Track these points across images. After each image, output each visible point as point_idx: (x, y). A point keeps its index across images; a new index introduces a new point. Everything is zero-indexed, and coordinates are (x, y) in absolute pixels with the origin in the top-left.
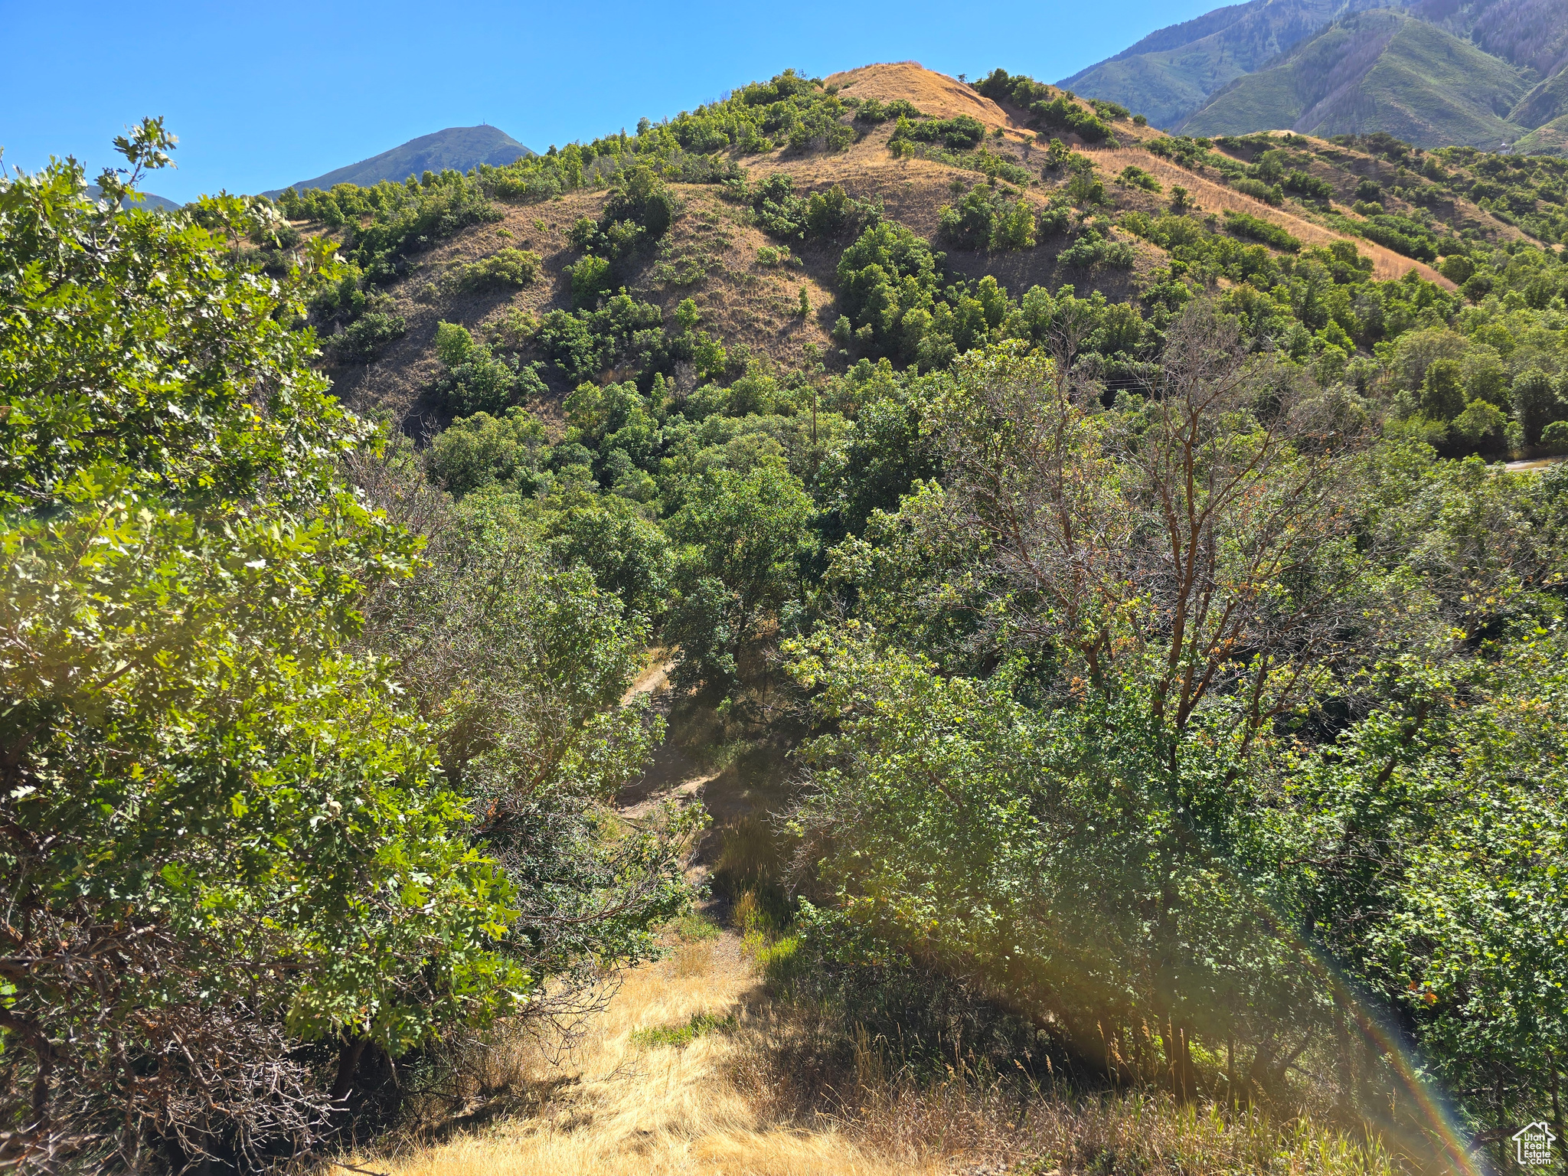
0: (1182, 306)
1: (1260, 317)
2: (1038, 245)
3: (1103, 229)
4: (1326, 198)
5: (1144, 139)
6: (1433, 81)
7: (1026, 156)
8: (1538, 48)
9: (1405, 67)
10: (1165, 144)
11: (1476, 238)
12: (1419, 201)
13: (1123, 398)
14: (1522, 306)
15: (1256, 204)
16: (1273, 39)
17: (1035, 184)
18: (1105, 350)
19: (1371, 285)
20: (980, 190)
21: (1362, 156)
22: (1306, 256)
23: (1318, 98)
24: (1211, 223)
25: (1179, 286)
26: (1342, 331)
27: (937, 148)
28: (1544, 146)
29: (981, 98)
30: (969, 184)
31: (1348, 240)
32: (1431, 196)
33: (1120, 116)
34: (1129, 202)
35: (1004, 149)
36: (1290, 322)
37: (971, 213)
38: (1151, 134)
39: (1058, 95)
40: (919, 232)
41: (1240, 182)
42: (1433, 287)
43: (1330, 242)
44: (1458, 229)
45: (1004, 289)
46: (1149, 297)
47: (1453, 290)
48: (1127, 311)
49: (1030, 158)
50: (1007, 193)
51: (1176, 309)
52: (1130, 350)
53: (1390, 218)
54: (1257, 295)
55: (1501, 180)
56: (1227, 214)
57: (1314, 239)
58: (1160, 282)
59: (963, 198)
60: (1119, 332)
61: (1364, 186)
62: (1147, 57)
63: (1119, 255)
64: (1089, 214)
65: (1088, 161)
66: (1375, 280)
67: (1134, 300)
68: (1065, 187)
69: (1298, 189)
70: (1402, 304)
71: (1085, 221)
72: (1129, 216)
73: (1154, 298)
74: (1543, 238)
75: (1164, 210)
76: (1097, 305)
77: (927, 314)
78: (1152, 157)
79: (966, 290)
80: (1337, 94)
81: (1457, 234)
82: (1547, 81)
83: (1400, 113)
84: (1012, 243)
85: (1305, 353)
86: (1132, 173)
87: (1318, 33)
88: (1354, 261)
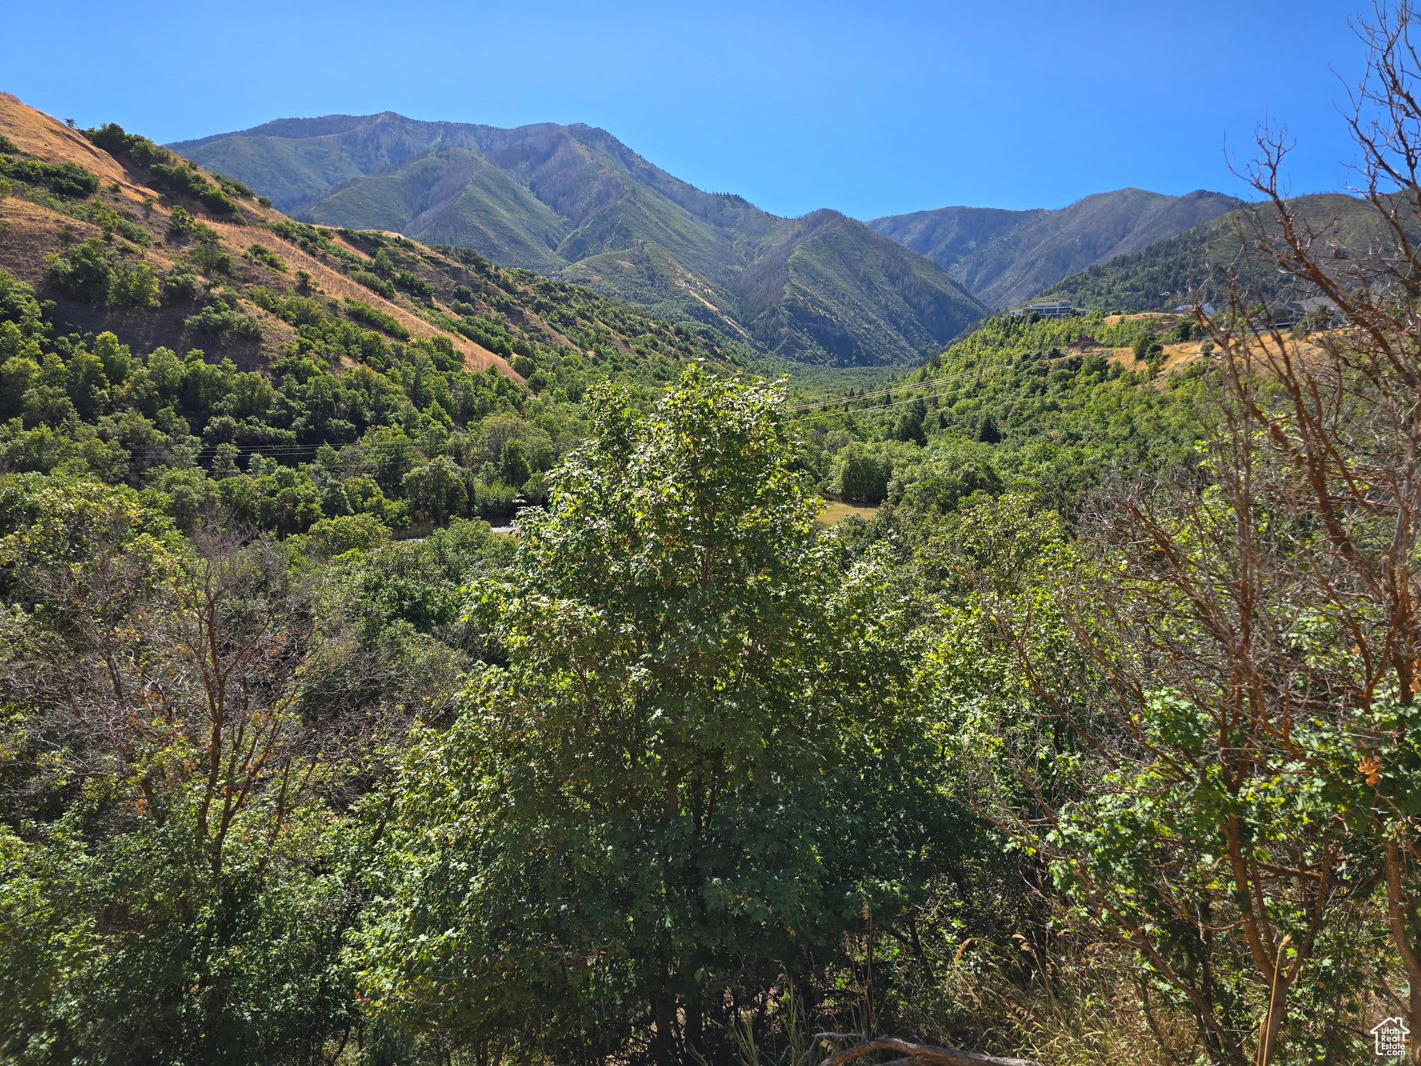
0: (310, 380)
1: (377, 394)
2: (164, 306)
3: (231, 302)
4: (429, 296)
5: (270, 221)
6: (505, 214)
7: (147, 216)
8: (572, 205)
9: (485, 199)
10: (290, 228)
11: (539, 340)
12: (500, 307)
13: (258, 461)
14: (564, 400)
15: (371, 294)
16: (383, 151)
17: (158, 245)
18: (239, 414)
19: (464, 374)
20: (94, 244)
21: (456, 265)
22: (414, 346)
23: (423, 209)
24: (333, 306)
25: (306, 361)
26: (443, 411)
27: (41, 191)
28: (580, 276)
29: (94, 148)
30: (81, 234)
31: (446, 335)
32: (507, 304)
33: (246, 195)
34: (257, 278)
35: (122, 206)
36: (403, 399)
37: (84, 265)
38: (277, 217)
39: (181, 163)
40: (20, 275)
41: (358, 273)
42: (507, 380)
43: (432, 335)
44: (527, 332)
45: (127, 347)
46: (279, 368)
47: (522, 383)
48: (258, 380)
49: (152, 218)
50: (125, 251)
51: (306, 382)
52: (262, 416)
53: (477, 319)
54: (375, 375)
55: (553, 299)
56: (347, 301)
57: (420, 330)
58: (288, 355)
59: (75, 248)
60: (251, 398)
61: (459, 290)
62: (273, 139)
63: (247, 327)
64: (216, 285)
65: (214, 233)
66: (467, 371)
67: (265, 369)
68: (191, 253)
69: (406, 286)
70: (486, 391)
71: (212, 291)
72: (258, 290)
73: (284, 370)
74: (581, 346)
75: (291, 289)
76: (226, 371)
77: (33, 364)
78: (277, 239)
79: (82, 343)
80: (436, 209)
81: (526, 336)
82: (579, 229)
83: (484, 234)
84: (135, 302)
85: (415, 427)
86: (258, 251)
87: (419, 156)
88: (451, 353)
